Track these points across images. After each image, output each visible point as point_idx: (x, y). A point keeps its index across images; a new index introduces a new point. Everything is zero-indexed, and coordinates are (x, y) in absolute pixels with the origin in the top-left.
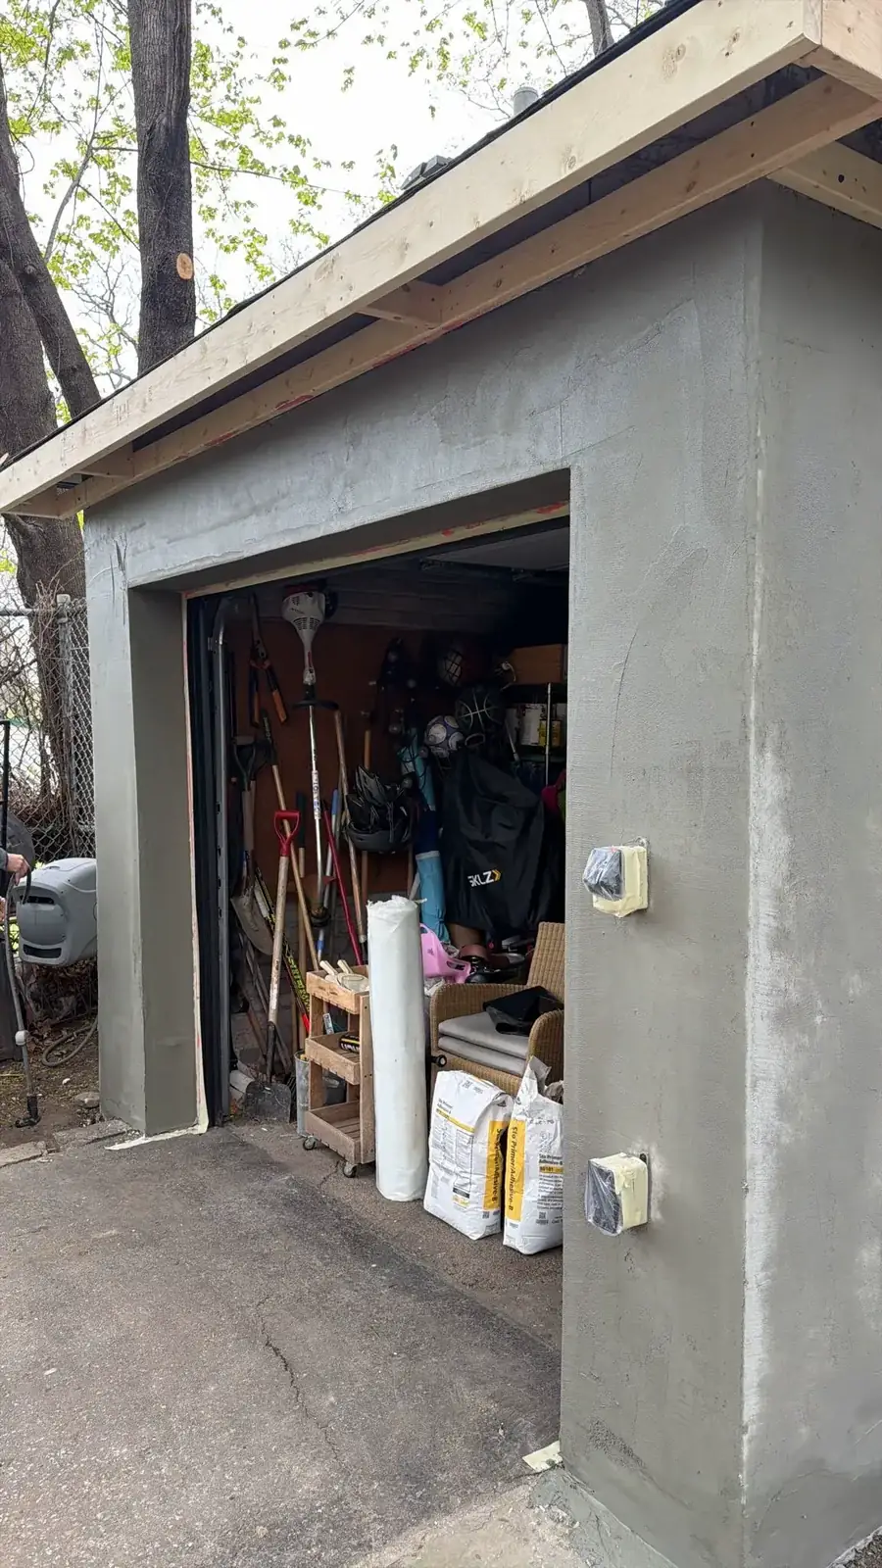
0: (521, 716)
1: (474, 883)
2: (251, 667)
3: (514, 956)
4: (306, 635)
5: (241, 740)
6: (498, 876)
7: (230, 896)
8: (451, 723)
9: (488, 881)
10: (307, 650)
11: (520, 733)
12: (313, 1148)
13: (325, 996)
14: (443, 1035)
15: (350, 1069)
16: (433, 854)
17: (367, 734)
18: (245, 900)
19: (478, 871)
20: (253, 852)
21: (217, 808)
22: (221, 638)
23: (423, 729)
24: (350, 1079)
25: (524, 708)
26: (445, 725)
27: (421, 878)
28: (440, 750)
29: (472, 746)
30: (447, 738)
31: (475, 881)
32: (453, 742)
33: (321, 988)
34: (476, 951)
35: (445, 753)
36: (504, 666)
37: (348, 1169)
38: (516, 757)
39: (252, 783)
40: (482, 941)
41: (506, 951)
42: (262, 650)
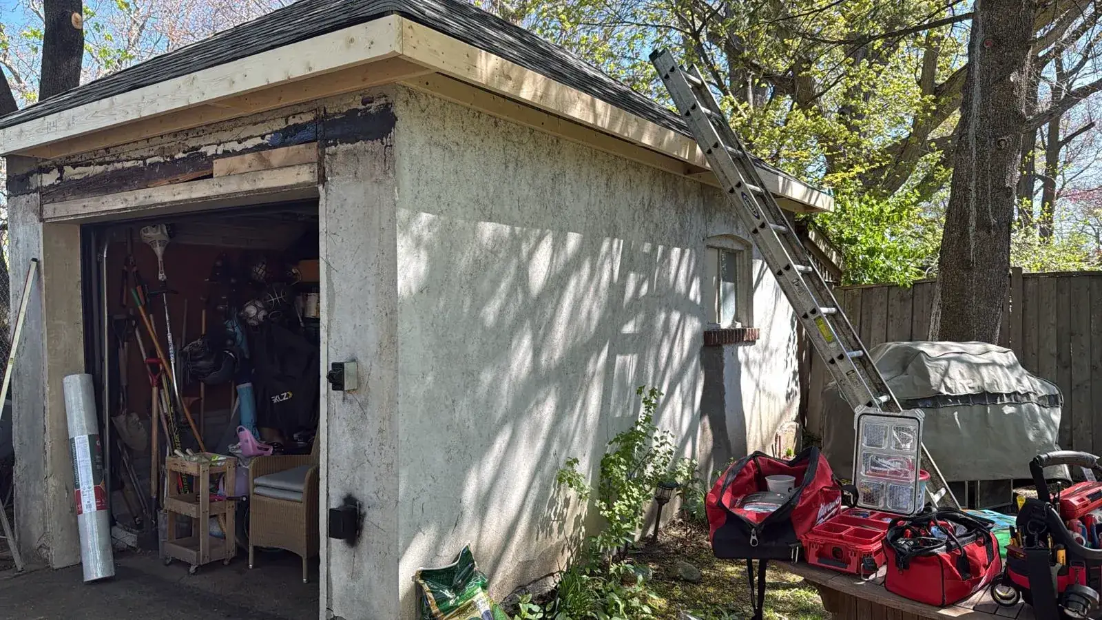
0: (305, 299)
1: (275, 400)
2: (123, 270)
3: (301, 443)
4: (159, 250)
5: (117, 317)
6: (291, 394)
7: (110, 416)
8: (260, 305)
9: (284, 399)
10: (160, 259)
11: (304, 310)
12: (171, 563)
13: (178, 469)
14: (257, 486)
15: (194, 509)
16: (248, 385)
17: (204, 312)
18: (122, 418)
19: (279, 394)
20: (127, 387)
21: (102, 360)
22: (105, 253)
23: (241, 308)
24: (194, 515)
25: (307, 296)
26: (256, 306)
27: (240, 400)
28: (252, 322)
29: (273, 319)
30: (257, 314)
31: (276, 400)
32: (261, 316)
33: (175, 464)
34: (277, 440)
35: (256, 323)
36: (293, 271)
37: (192, 569)
38: (302, 324)
39: (126, 344)
40: (281, 435)
41: (297, 441)
42: (132, 260)
